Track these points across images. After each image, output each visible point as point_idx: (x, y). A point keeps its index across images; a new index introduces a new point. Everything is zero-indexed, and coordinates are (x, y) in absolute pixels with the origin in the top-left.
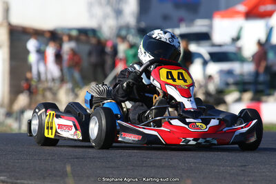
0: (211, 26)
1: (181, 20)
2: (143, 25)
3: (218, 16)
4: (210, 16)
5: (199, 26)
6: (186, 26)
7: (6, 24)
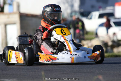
0: (114, 10)
1: (100, 7)
2: (82, 10)
3: (117, 5)
4: (113, 5)
5: (109, 10)
6: (103, 10)
7: (18, 13)
